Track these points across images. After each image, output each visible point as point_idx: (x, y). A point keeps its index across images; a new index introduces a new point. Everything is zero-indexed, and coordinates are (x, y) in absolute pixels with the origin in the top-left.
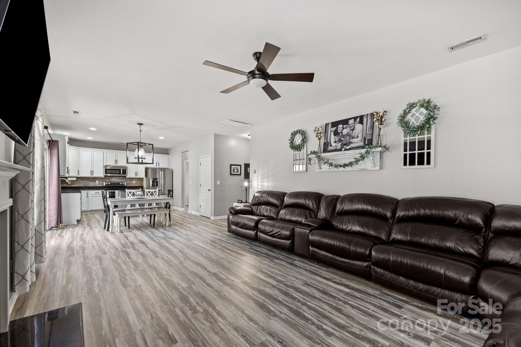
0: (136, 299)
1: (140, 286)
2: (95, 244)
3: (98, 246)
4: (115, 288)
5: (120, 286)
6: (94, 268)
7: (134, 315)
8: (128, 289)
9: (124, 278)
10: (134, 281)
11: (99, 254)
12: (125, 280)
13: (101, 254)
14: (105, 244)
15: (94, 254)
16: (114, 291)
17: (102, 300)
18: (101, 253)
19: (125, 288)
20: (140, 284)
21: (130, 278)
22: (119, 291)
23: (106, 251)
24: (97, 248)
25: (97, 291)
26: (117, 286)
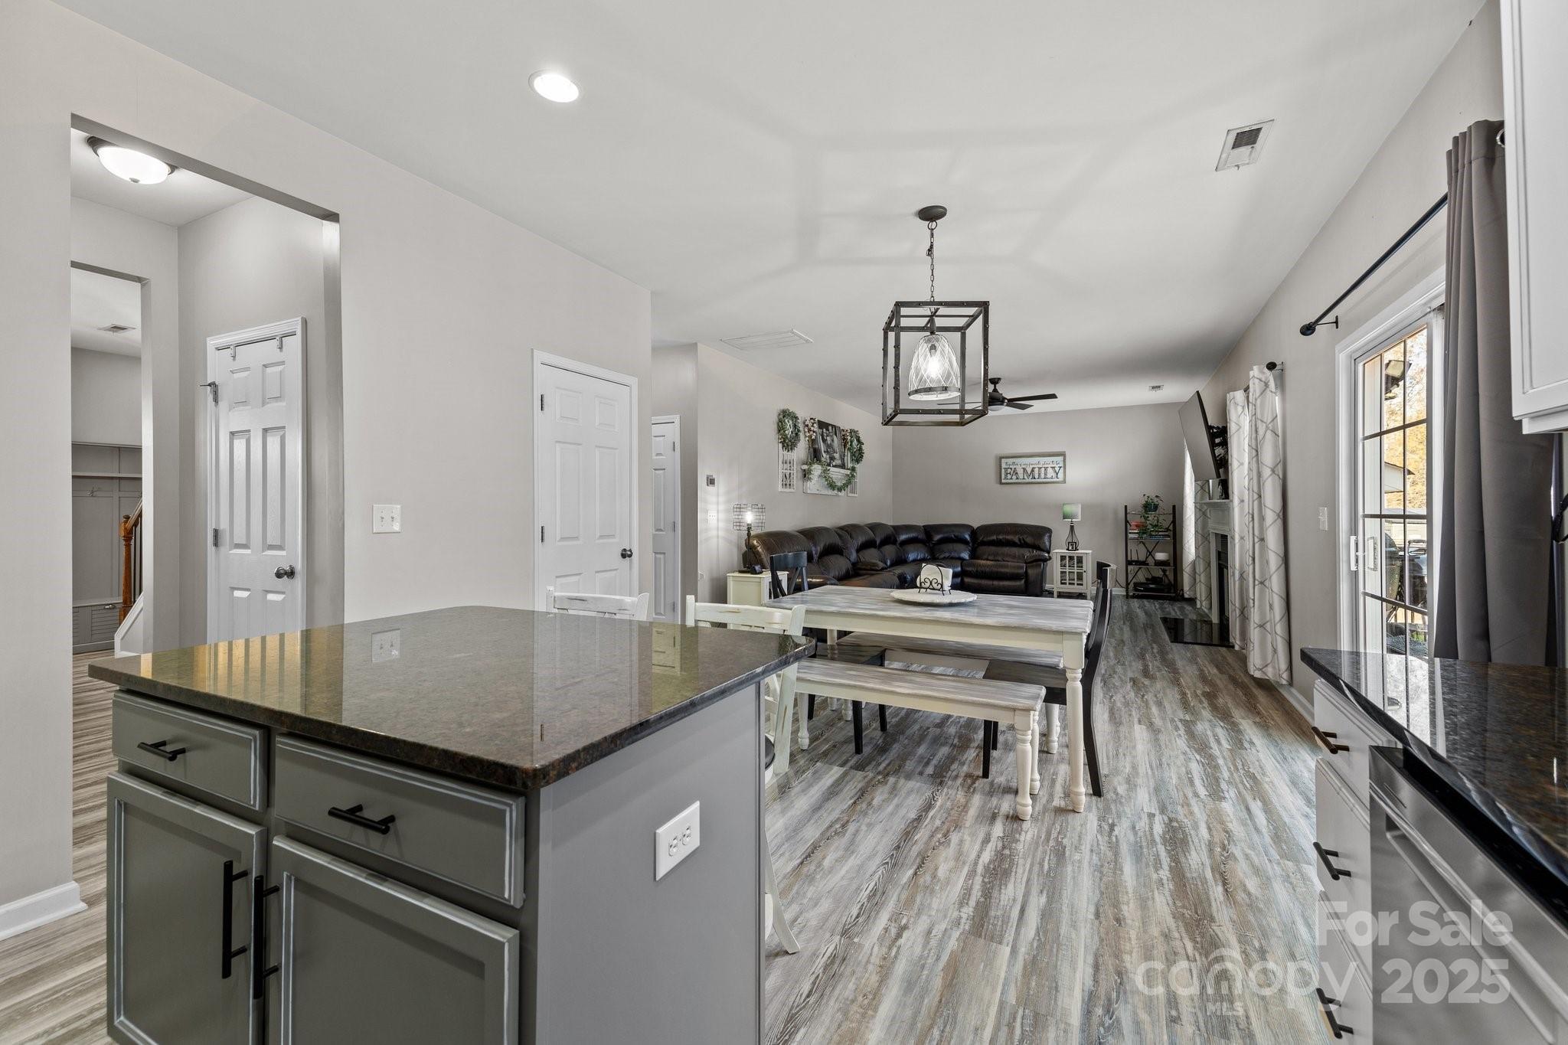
2: (1154, 710)
3: (1147, 703)
6: (1157, 663)
11: (1147, 682)
13: (1143, 680)
14: (1127, 704)
15: (1158, 685)
18: (1143, 683)
23: (1129, 685)
24: (1149, 697)
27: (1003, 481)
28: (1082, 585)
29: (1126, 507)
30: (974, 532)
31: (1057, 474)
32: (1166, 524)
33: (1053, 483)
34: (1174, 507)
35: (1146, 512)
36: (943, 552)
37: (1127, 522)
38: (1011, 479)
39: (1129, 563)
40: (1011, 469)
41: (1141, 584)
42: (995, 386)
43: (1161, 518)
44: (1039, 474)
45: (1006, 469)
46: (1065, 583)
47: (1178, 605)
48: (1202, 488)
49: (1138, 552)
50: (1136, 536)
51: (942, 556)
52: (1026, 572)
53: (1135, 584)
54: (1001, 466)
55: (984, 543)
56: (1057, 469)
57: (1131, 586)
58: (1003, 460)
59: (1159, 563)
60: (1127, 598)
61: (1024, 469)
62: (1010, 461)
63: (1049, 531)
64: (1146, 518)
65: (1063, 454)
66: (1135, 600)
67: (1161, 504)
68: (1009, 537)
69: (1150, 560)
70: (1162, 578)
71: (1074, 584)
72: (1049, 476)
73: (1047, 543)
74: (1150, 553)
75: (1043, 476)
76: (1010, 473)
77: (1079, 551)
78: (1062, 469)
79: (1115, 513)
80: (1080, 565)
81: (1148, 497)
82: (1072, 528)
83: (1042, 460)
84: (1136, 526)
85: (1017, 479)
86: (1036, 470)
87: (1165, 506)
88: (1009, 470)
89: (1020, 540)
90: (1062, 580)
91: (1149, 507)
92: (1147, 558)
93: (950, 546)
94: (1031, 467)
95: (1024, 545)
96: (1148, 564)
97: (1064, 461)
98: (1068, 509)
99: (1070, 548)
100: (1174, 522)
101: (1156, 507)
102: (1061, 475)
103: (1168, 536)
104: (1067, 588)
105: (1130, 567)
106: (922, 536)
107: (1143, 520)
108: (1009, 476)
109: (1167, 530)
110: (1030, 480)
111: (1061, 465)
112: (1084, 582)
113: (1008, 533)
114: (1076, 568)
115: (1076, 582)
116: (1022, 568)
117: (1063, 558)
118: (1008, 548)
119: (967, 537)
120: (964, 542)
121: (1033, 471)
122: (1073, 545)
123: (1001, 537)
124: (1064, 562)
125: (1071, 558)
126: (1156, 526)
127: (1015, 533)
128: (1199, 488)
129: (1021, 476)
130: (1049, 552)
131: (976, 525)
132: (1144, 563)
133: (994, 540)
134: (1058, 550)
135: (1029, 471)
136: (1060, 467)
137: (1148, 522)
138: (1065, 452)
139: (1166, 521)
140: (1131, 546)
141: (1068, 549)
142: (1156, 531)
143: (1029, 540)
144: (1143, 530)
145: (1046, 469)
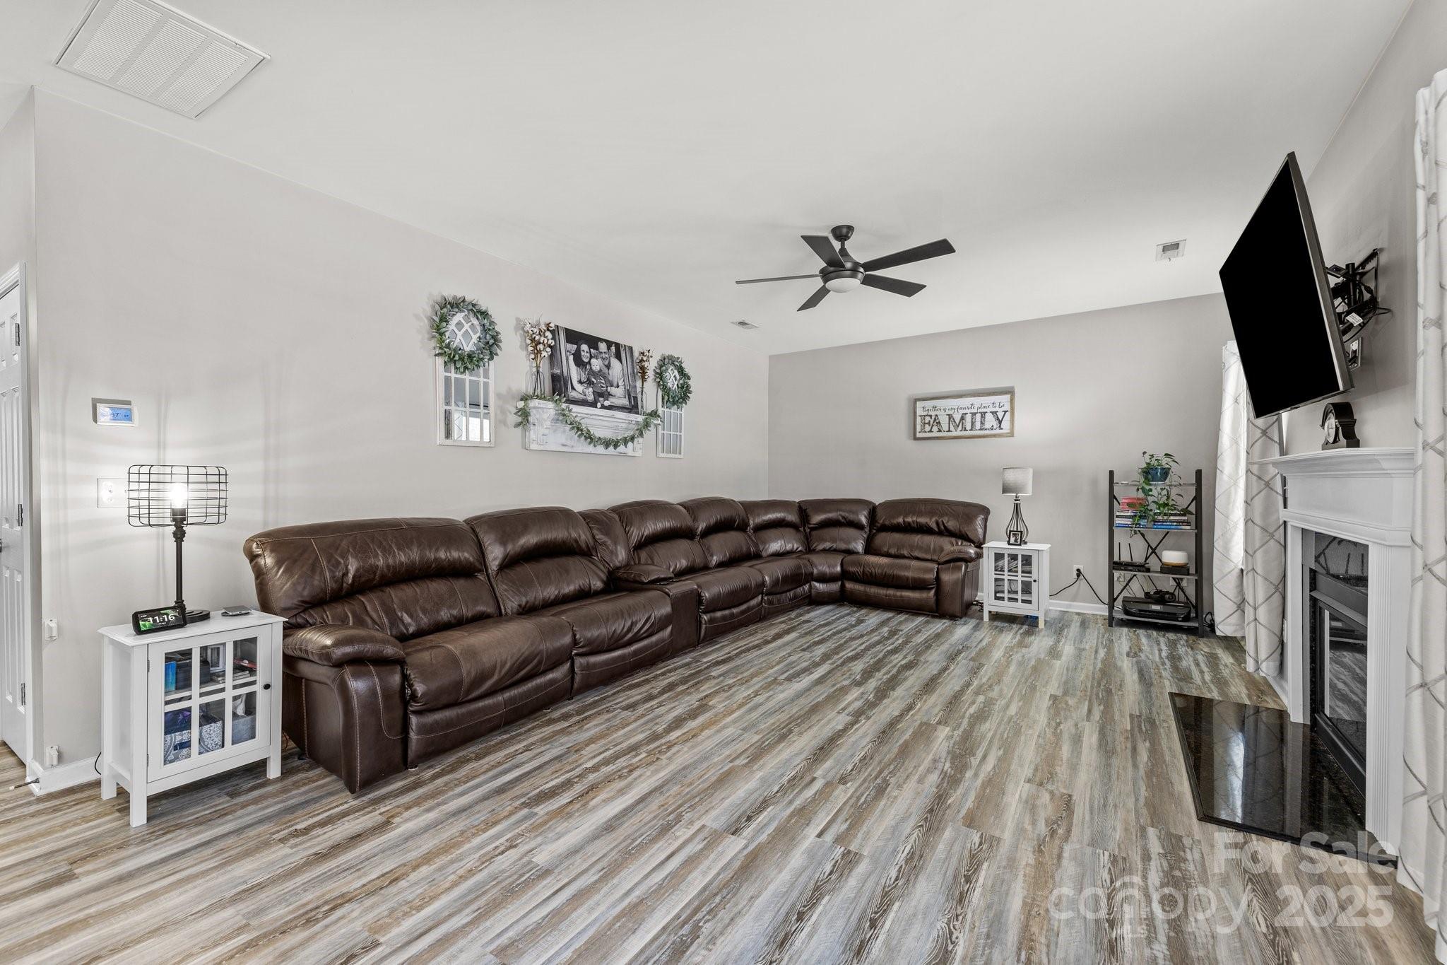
0: (1062, 760)
1: (1029, 781)
4: (1099, 814)
5: (1081, 811)
7: (1085, 739)
8: (1065, 792)
9: (1052, 836)
10: (1031, 806)
12: (1055, 826)
16: (1105, 806)
17: (1142, 801)
19: (1070, 796)
20: (1027, 785)
21: (1034, 823)
22: (1090, 799)
25: (1152, 832)
26: (1087, 817)
27: (918, 435)
28: (1030, 602)
29: (1111, 473)
30: (873, 511)
31: (1000, 422)
32: (1183, 503)
33: (994, 436)
34: (1199, 473)
35: (1147, 481)
36: (823, 540)
37: (1112, 497)
38: (931, 431)
39: (1115, 565)
40: (931, 416)
41: (1137, 601)
42: (843, 245)
43: (1174, 492)
44: (973, 424)
45: (923, 417)
46: (1003, 599)
47: (1204, 646)
48: (1264, 432)
49: (1131, 548)
50: (1129, 522)
51: (821, 547)
52: (938, 578)
53: (1126, 601)
54: (915, 413)
55: (885, 528)
56: (1000, 415)
57: (1119, 605)
58: (919, 404)
59: (1168, 569)
60: (1110, 625)
61: (950, 416)
62: (929, 404)
63: (985, 511)
64: (1147, 493)
65: (1010, 392)
66: (1125, 630)
67: (1175, 468)
68: (922, 520)
69: (1153, 563)
70: (1173, 594)
71: (1016, 600)
72: (987, 425)
73: (980, 531)
74: (1154, 551)
75: (978, 425)
76: (929, 423)
77: (1030, 546)
78: (1008, 414)
79: (1094, 483)
80: (1027, 568)
81: (1152, 456)
82: (1017, 507)
83: (977, 401)
84: (1129, 505)
85: (940, 431)
86: (968, 418)
87: (1182, 472)
88: (927, 419)
89: (937, 523)
90: (996, 592)
91: (1153, 473)
92: (1147, 559)
93: (835, 532)
94: (961, 412)
95: (945, 532)
96: (1148, 570)
97: (1012, 401)
98: (1011, 477)
99: (1012, 540)
100: (1198, 498)
101: (1166, 473)
102: (1005, 424)
103: (1188, 523)
104: (1006, 607)
105: (1116, 574)
106: (792, 517)
107: (1141, 495)
108: (927, 428)
109: (1186, 512)
110: (959, 433)
111: (1007, 407)
112: (1034, 598)
113: (920, 514)
114: (1020, 573)
115: (1019, 596)
116: (931, 570)
117: (999, 557)
118: (919, 536)
119: (864, 520)
120: (859, 526)
121: (962, 418)
122: (1017, 536)
123: (909, 519)
124: (1000, 563)
125: (1014, 557)
126: (1166, 505)
127: (931, 514)
128: (1258, 433)
129: (945, 427)
130: (979, 546)
131: (877, 500)
132: (1143, 568)
133: (899, 524)
134: (996, 544)
135: (957, 419)
136: (1005, 412)
137: (1149, 498)
138: (1013, 388)
139: (1184, 498)
140: (1120, 537)
141: (1009, 544)
142: (1165, 514)
143: (952, 524)
144: (1141, 512)
145: (983, 415)
